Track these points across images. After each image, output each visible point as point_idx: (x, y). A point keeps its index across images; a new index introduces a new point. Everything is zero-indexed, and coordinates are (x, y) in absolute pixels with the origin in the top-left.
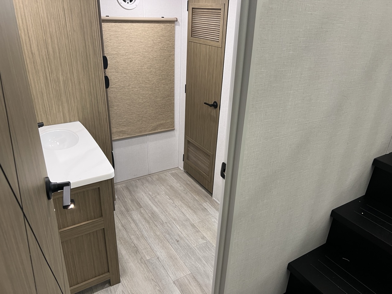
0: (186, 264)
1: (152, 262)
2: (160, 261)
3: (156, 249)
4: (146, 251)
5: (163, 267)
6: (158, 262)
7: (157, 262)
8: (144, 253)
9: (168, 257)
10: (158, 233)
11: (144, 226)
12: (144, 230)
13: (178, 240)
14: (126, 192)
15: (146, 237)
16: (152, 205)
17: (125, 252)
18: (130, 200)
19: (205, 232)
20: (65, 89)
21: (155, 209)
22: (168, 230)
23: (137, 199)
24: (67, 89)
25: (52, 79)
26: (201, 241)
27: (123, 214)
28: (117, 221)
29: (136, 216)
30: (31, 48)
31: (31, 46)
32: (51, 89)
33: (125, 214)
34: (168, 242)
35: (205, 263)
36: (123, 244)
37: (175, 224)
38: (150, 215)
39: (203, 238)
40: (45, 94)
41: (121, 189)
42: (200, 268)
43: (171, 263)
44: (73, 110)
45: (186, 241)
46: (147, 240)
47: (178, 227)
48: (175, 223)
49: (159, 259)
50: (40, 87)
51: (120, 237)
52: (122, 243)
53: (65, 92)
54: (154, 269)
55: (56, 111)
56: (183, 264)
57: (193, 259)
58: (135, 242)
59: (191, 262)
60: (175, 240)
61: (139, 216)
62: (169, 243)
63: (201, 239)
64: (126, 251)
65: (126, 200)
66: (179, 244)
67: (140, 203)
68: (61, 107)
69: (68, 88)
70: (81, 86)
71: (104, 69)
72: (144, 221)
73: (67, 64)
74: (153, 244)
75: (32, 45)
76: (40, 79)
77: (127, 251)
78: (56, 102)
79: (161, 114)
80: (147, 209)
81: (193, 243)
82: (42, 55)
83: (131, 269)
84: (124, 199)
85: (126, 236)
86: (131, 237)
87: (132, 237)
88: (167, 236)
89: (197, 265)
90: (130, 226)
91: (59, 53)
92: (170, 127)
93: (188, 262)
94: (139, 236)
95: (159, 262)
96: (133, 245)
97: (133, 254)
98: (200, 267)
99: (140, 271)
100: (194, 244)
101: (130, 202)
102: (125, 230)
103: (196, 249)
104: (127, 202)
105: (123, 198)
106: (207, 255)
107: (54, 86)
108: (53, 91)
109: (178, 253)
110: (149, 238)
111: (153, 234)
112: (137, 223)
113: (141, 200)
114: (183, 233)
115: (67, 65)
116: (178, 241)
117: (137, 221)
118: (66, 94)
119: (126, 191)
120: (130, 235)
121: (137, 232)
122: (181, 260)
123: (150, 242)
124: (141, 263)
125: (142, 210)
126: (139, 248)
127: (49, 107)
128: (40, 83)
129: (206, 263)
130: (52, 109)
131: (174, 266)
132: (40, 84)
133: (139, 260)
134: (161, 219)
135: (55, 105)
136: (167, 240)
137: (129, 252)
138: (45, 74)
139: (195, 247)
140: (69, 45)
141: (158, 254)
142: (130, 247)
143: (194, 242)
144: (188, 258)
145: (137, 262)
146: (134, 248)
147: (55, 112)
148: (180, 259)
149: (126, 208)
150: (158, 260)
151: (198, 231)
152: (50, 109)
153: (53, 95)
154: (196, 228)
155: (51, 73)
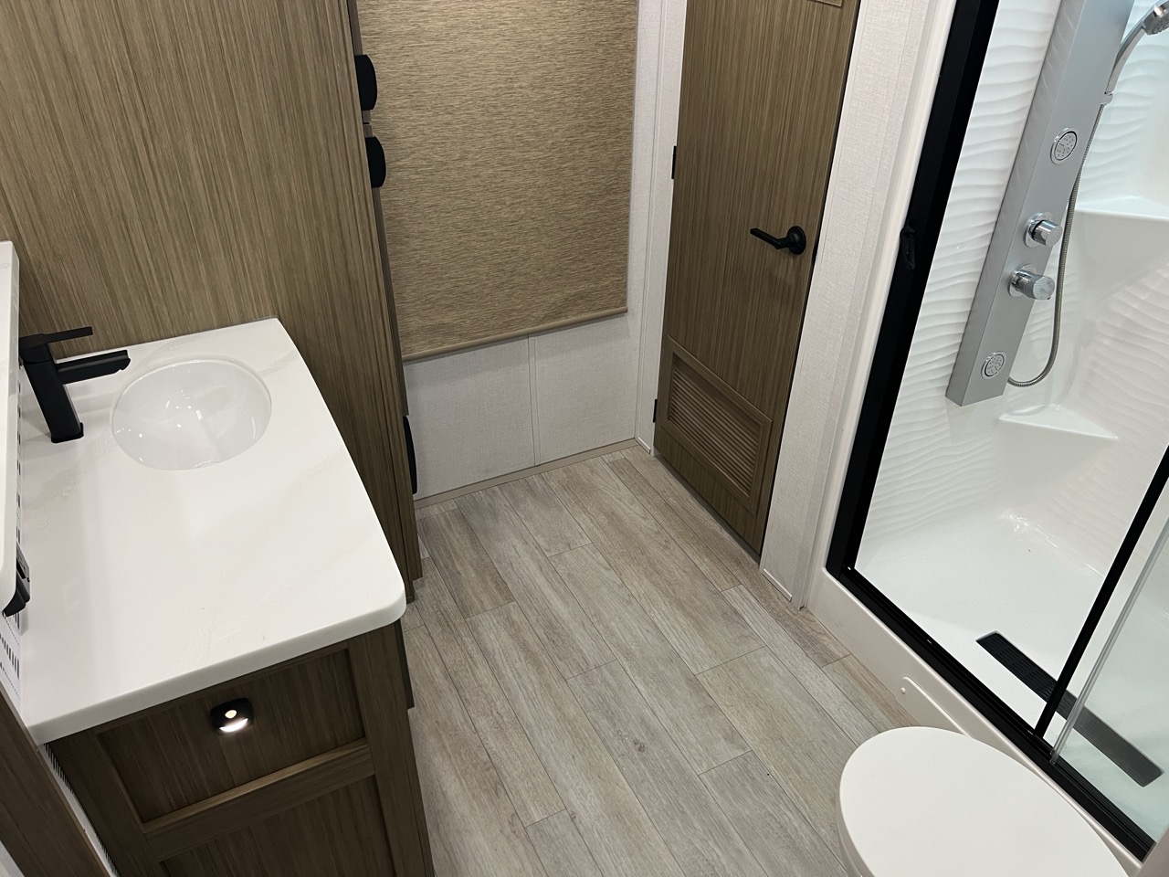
0: (675, 849)
1: (553, 834)
2: (581, 828)
3: (564, 780)
4: (530, 784)
5: (590, 858)
6: (573, 835)
7: (570, 837)
8: (525, 795)
9: (609, 816)
10: (572, 711)
11: (520, 677)
12: (521, 696)
13: (641, 740)
14: (458, 536)
15: (529, 726)
16: (547, 591)
17: (458, 785)
18: (471, 569)
19: (738, 712)
20: (213, 199)
21: (558, 605)
22: (604, 700)
23: (496, 566)
24: (222, 196)
25: (158, 162)
26: (727, 752)
27: (448, 625)
28: (430, 656)
29: (492, 637)
30: (57, 34)
31: (55, 26)
32: (156, 202)
33: (454, 625)
34: (607, 747)
35: (741, 845)
36: (449, 750)
37: (629, 672)
38: (540, 632)
39: (732, 737)
40: (137, 223)
41: (443, 522)
42: (723, 866)
43: (618, 841)
44: (251, 278)
45: (672, 747)
46: (531, 739)
47: (641, 687)
48: (627, 668)
49: (577, 820)
50: (114, 194)
51: (437, 722)
52: (444, 747)
53: (215, 211)
54: (558, 863)
55: (185, 283)
56: (663, 846)
57: (697, 825)
58: (492, 743)
59: (690, 842)
60: (631, 744)
61: (504, 634)
62: (611, 754)
63: (723, 741)
64: (461, 784)
65: (459, 568)
66: (644, 760)
67: (506, 580)
68: (202, 267)
69: (226, 195)
70: (277, 183)
71: (362, 109)
72: (522, 658)
73: (213, 96)
74: (553, 755)
75: (62, 22)
76: (108, 162)
77: (462, 779)
78: (182, 248)
79: (581, 257)
80: (531, 609)
81: (698, 757)
82: (106, 61)
83: (477, 863)
84: (453, 562)
85: (458, 718)
86: (477, 725)
87: (482, 723)
88: (604, 722)
89: (715, 856)
90: (474, 675)
91: (176, 51)
92: (612, 304)
93: (678, 837)
94: (506, 719)
95: (576, 832)
96: (485, 758)
97: (484, 797)
98: (725, 863)
99: (509, 869)
100: (700, 765)
101: (474, 575)
102: (454, 690)
103: (709, 785)
104: (463, 575)
105: (450, 557)
106: (747, 812)
107: (169, 189)
108: (167, 208)
109: (643, 797)
110: (541, 730)
111: (550, 713)
112: (497, 665)
113: (509, 569)
114: (658, 713)
115: (211, 100)
116: (641, 749)
117: (497, 657)
118: (221, 219)
119: (459, 529)
120: (473, 716)
121: (498, 703)
122: (654, 830)
123: (542, 745)
124: (513, 836)
125: (512, 609)
126: (504, 772)
127: (157, 270)
128: (112, 177)
129: (747, 850)
130: (168, 278)
131: (630, 855)
132: (110, 181)
133: (506, 824)
134: (581, 651)
135: (180, 264)
136: (604, 741)
137: (469, 788)
138: (128, 140)
139: (703, 777)
140: (213, 13)
141: (573, 797)
142: (475, 766)
143: (700, 755)
144: (678, 823)
145: (498, 832)
146: (488, 769)
147: (181, 288)
148: (650, 824)
149: (458, 601)
150: (572, 824)
151: (713, 708)
152: (161, 280)
153: (168, 222)
154: (704, 694)
155: (152, 137)
